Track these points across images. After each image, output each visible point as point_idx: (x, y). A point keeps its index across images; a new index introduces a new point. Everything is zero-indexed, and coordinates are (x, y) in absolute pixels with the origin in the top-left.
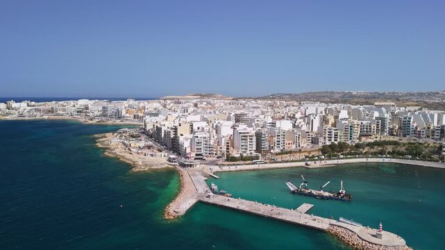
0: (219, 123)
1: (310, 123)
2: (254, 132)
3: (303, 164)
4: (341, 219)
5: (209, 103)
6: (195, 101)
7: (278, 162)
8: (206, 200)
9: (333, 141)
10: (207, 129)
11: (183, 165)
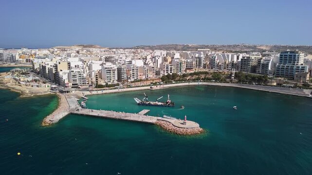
0: (92, 62)
1: (156, 62)
2: (116, 67)
3: (149, 87)
4: (165, 116)
5: (87, 51)
6: (77, 49)
7: (132, 87)
8: (76, 112)
9: (169, 73)
10: (82, 66)
11: (62, 92)
